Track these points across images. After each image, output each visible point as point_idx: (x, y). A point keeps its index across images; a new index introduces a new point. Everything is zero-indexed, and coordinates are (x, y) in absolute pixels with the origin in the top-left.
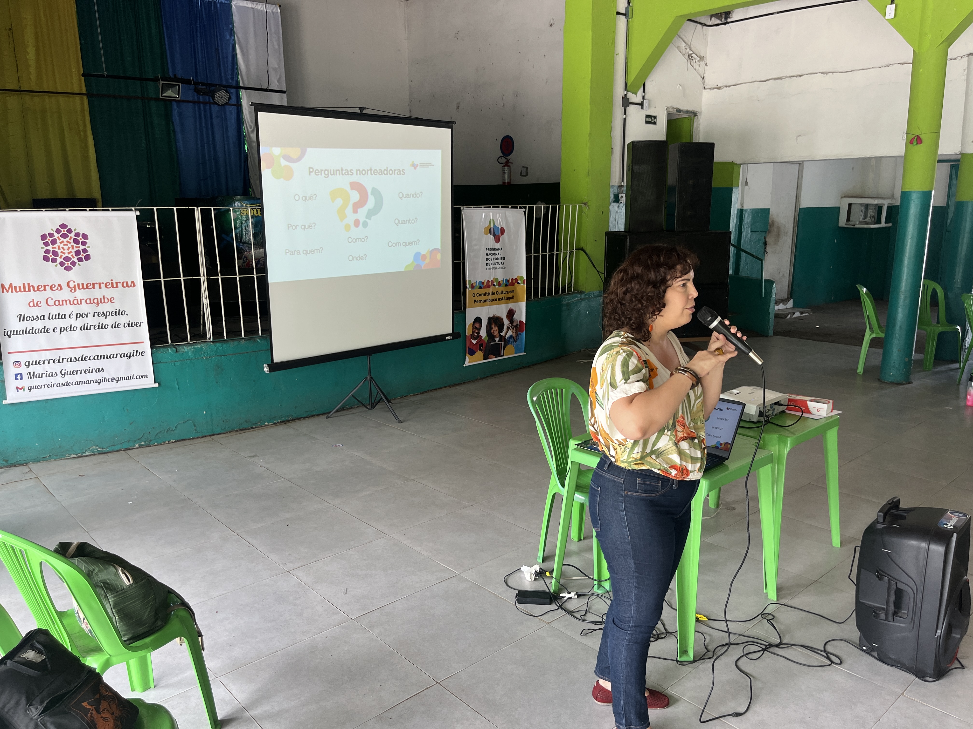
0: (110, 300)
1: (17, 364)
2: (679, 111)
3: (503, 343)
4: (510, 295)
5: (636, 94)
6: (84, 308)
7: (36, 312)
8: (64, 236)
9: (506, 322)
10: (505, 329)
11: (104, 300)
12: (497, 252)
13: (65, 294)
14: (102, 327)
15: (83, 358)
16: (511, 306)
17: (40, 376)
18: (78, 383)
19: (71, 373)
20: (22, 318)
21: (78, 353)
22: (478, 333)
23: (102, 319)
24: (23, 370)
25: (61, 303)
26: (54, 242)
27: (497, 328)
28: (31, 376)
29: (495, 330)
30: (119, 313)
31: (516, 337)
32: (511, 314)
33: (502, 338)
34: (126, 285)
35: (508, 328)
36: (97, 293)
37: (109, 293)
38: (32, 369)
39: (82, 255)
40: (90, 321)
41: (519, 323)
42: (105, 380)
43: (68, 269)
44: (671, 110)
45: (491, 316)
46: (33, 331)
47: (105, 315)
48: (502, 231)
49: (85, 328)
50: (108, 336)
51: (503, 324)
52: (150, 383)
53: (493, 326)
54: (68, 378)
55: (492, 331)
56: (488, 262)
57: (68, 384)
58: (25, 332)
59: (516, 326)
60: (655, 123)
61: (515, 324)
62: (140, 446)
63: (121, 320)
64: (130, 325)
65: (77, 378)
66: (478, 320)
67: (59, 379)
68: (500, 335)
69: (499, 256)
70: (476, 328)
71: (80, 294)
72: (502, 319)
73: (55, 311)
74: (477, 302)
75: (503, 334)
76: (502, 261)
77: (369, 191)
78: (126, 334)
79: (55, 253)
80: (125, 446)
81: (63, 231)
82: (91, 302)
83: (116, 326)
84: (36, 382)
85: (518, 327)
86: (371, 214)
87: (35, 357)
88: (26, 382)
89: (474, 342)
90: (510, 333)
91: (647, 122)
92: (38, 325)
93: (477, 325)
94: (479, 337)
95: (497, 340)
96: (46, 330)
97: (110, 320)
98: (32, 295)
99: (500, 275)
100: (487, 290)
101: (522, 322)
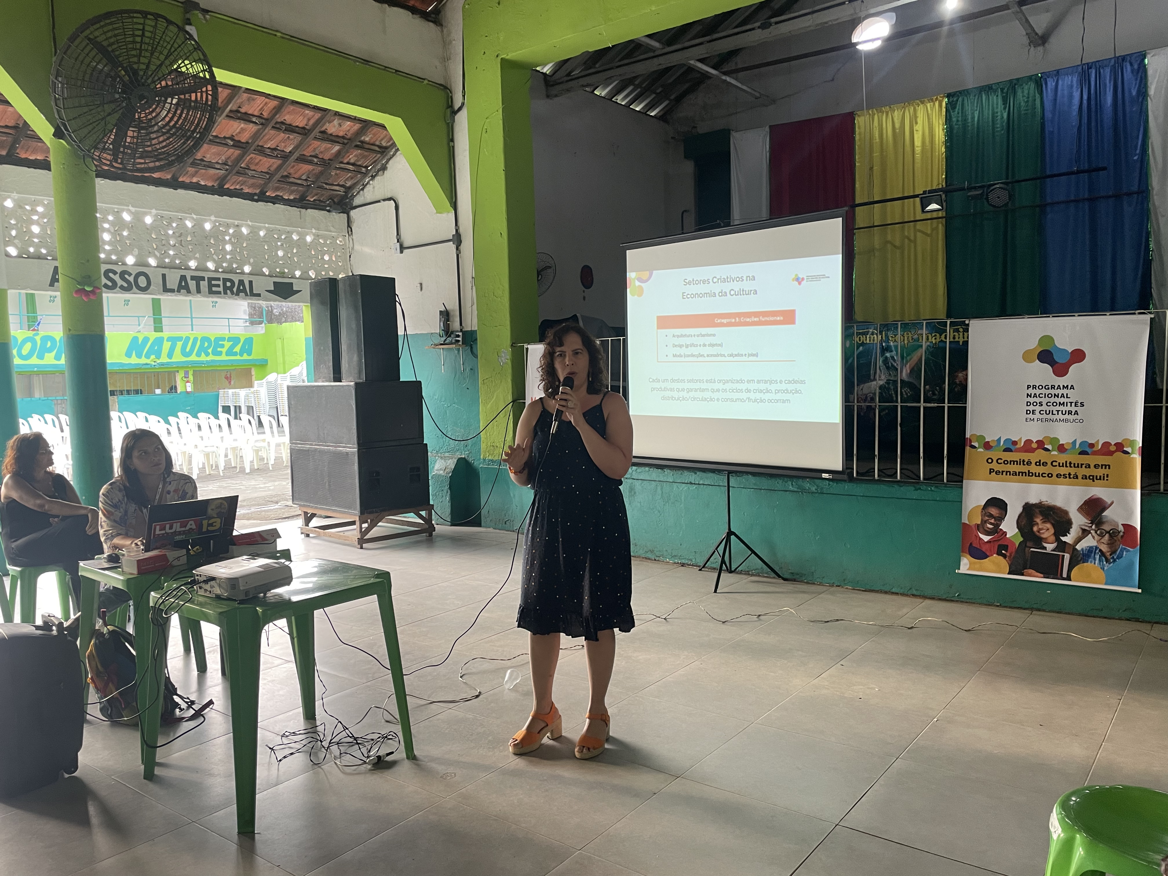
3: (1067, 556)
4: (1100, 472)
9: (1078, 520)
10: (1075, 531)
12: (1060, 392)
16: (1098, 491)
22: (997, 526)
27: (1049, 525)
29: (1044, 528)
31: (1113, 552)
32: (1095, 506)
33: (1062, 546)
35: (1085, 532)
41: (1121, 528)
45: (1033, 501)
48: (1077, 355)
51: (1070, 523)
53: (1038, 520)
55: (1035, 529)
56: (1031, 408)
59: (1113, 534)
61: (1107, 527)
66: (998, 504)
68: (1058, 540)
69: (1065, 400)
70: (991, 516)
72: (1066, 513)
74: (997, 473)
75: (1068, 539)
76: (1073, 409)
85: (1120, 537)
89: (986, 538)
90: (1089, 542)
93: (994, 511)
94: (996, 530)
95: (1050, 547)
99: (1065, 433)
100: (1026, 456)
101: (1128, 528)
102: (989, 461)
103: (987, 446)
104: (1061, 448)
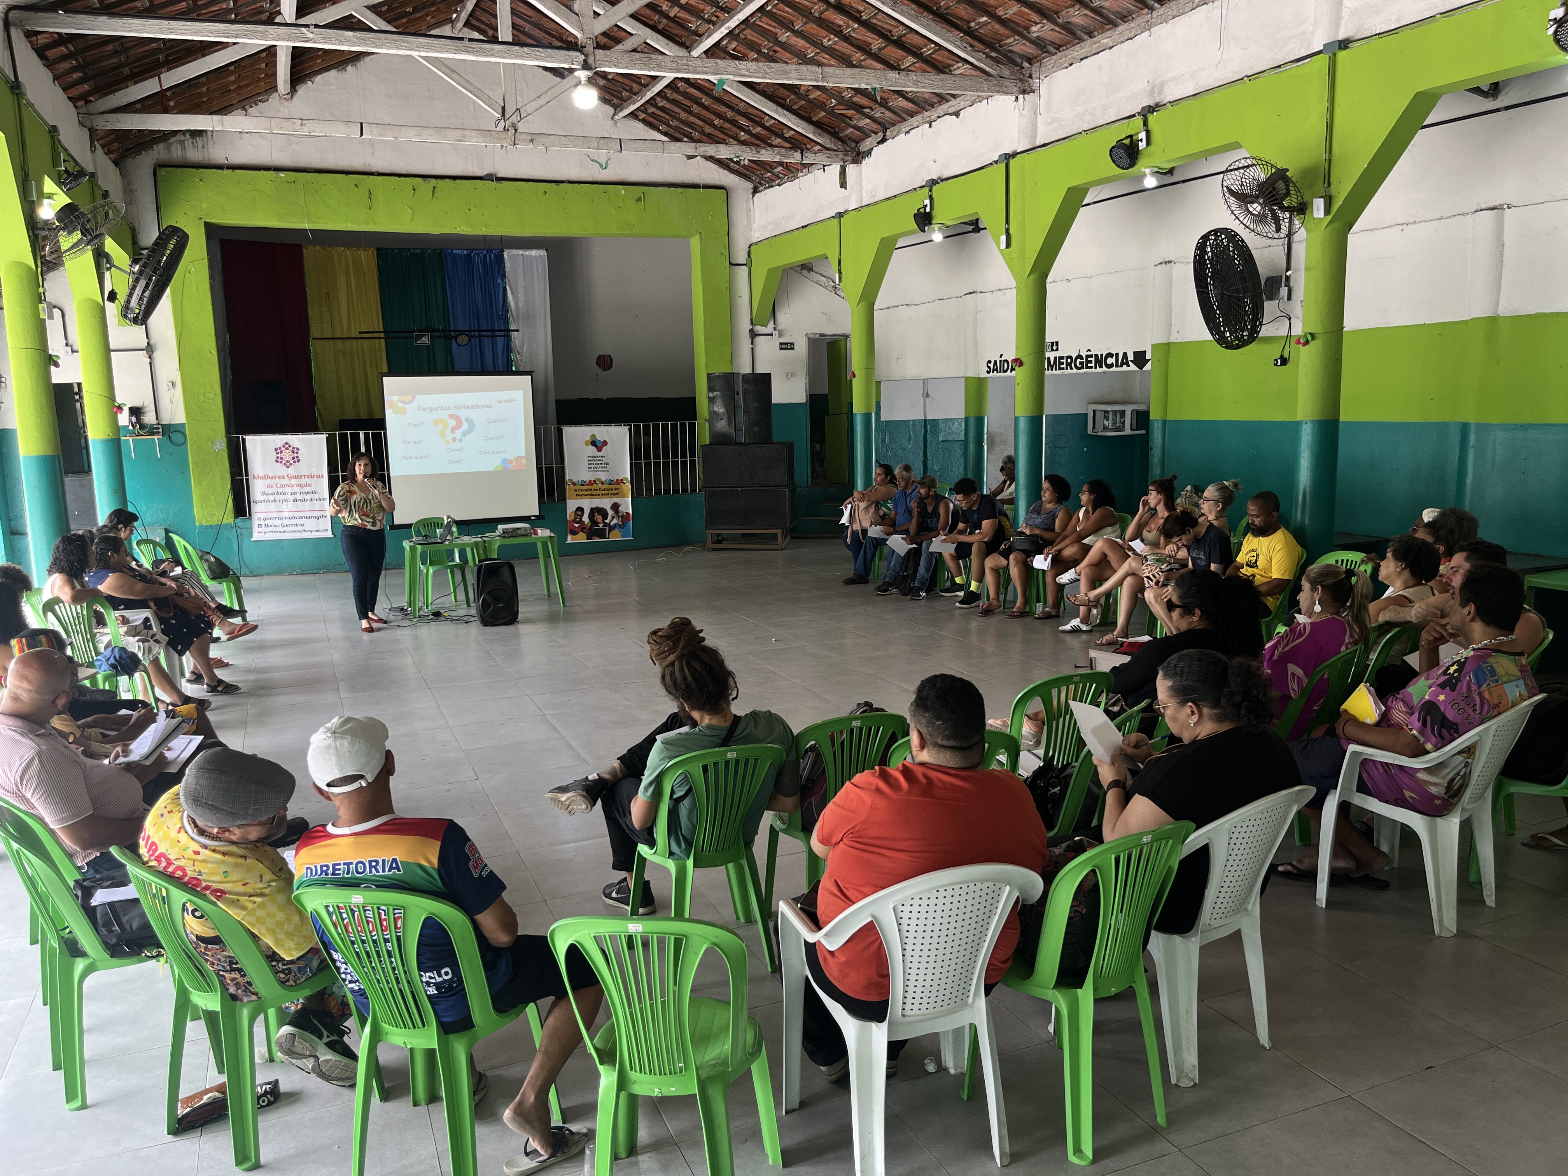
0: (310, 485)
1: (259, 519)
2: (824, 335)
3: (607, 529)
4: (616, 492)
5: (766, 326)
6: (296, 489)
7: (270, 491)
8: (287, 449)
9: (611, 513)
10: (609, 517)
11: (306, 485)
12: (600, 459)
13: (286, 481)
14: (304, 500)
15: (293, 518)
16: (615, 500)
17: (271, 526)
18: (290, 532)
19: (287, 526)
20: (263, 493)
21: (291, 515)
22: (581, 519)
23: (305, 496)
24: (262, 522)
25: (283, 486)
26: (281, 452)
27: (600, 516)
28: (266, 526)
29: (599, 518)
30: (314, 493)
31: (622, 525)
32: (615, 507)
33: (605, 525)
34: (318, 477)
35: (613, 517)
36: (303, 481)
37: (309, 481)
38: (267, 522)
39: (296, 460)
40: (298, 497)
41: (624, 514)
42: (304, 531)
43: (288, 467)
44: (812, 336)
45: (594, 506)
46: (268, 501)
47: (306, 493)
48: (605, 443)
49: (295, 500)
50: (307, 505)
51: (607, 514)
52: (329, 534)
53: (596, 515)
54: (285, 529)
55: (595, 518)
56: (590, 466)
57: (284, 532)
58: (265, 501)
59: (623, 516)
60: (793, 349)
61: (620, 514)
62: (324, 572)
63: (315, 497)
64: (320, 500)
65: (290, 529)
66: (580, 509)
67: (280, 529)
68: (604, 522)
69: (602, 462)
70: (578, 515)
71: (293, 481)
72: (606, 510)
73: (280, 490)
74: (579, 495)
75: (607, 521)
76: (605, 466)
77: (463, 419)
78: (317, 505)
79: (282, 458)
80: (315, 571)
81: (287, 446)
82: (299, 486)
83: (312, 500)
84: (269, 529)
85: (625, 518)
86: (464, 434)
87: (268, 515)
88: (263, 529)
89: (577, 525)
90: (615, 521)
91: (781, 349)
92: (271, 498)
93: (579, 513)
94: (581, 522)
95: (601, 525)
96: (275, 501)
97: (308, 497)
98: (269, 481)
99: (603, 476)
100: (589, 487)
101: (628, 514)
102: (576, 490)
103: (574, 484)
104: (602, 483)
